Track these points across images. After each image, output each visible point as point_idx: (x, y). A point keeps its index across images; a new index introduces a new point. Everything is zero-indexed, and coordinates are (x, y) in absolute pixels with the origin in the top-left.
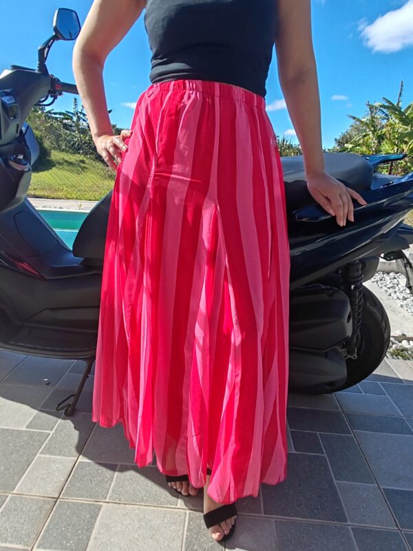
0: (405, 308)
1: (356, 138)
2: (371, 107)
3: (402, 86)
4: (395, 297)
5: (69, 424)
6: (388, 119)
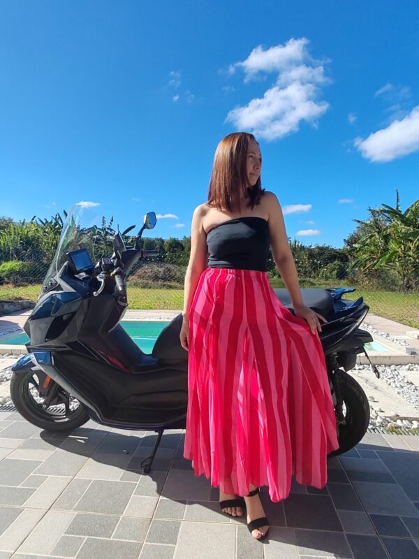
0: (401, 394)
1: (363, 239)
2: (373, 212)
3: (398, 193)
4: (394, 386)
5: (148, 478)
6: (390, 221)
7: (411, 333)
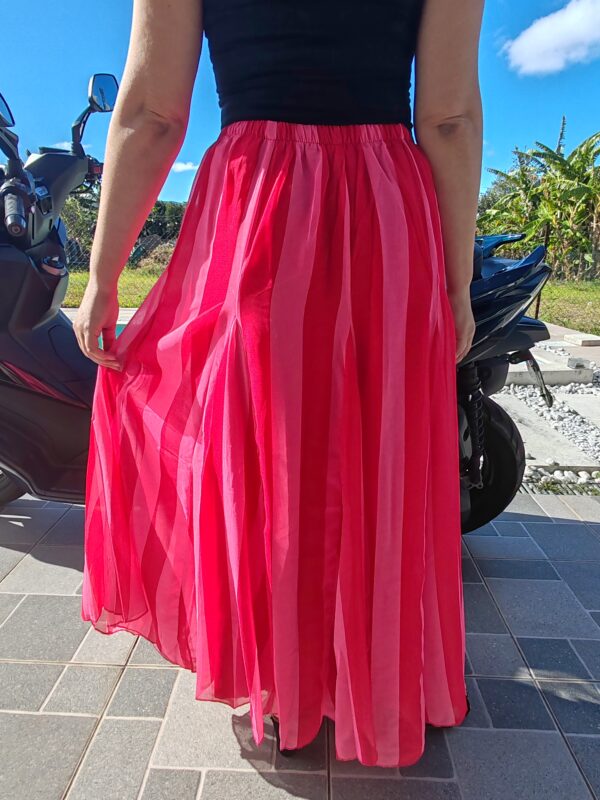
0: (560, 430)
1: (502, 201)
2: (521, 156)
3: (564, 124)
4: (548, 417)
6: (545, 172)
7: (572, 336)
